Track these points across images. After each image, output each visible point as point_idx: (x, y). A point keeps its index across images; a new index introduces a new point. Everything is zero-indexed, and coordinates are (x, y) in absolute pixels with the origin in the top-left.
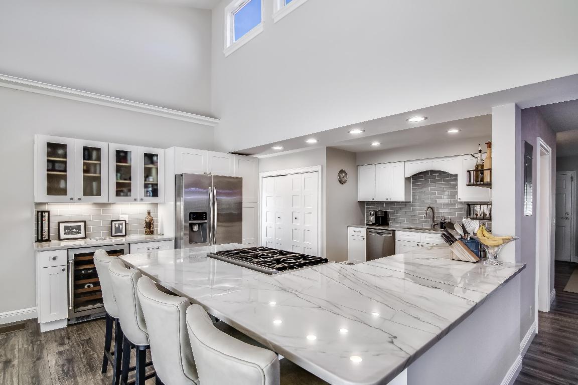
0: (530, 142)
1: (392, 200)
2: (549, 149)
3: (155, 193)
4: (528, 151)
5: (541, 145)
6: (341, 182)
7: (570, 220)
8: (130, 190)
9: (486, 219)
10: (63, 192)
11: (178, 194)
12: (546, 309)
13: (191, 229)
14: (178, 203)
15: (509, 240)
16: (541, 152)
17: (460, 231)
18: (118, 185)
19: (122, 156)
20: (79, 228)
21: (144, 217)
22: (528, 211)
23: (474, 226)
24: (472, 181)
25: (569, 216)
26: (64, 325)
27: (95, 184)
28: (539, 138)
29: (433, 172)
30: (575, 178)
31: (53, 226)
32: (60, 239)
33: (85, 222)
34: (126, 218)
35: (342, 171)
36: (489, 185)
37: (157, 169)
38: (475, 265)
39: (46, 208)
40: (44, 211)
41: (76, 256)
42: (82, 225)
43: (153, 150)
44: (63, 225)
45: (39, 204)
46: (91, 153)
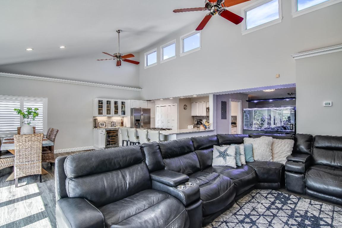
0: (225, 101)
3: (124, 114)
6: (185, 109)
8: (118, 113)
10: (102, 114)
11: (132, 114)
13: (136, 125)
14: (132, 117)
18: (115, 111)
19: (116, 103)
20: (104, 124)
21: (121, 121)
27: (109, 111)
31: (98, 123)
32: (99, 127)
34: (115, 121)
35: (185, 105)
37: (125, 106)
40: (96, 119)
41: (107, 131)
42: (104, 123)
43: (124, 101)
44: (100, 123)
45: (94, 117)
46: (108, 103)
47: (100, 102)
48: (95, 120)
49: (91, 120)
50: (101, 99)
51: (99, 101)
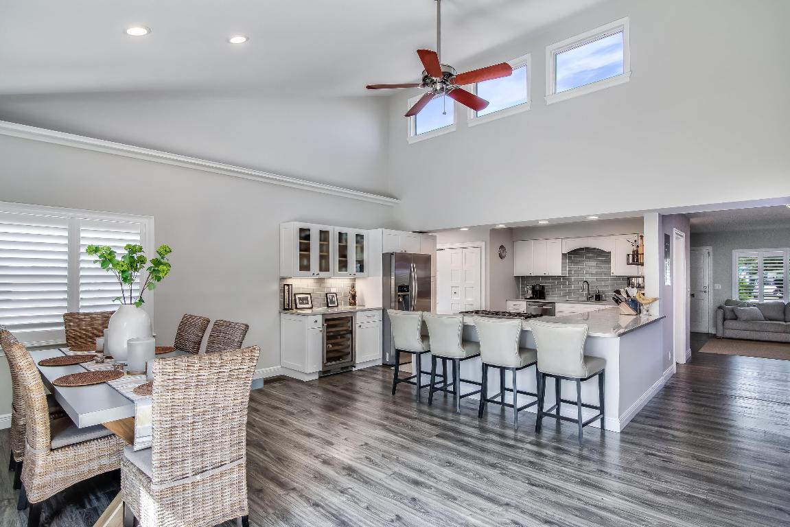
0: (667, 233)
1: (550, 275)
2: (683, 234)
3: (361, 269)
4: (667, 240)
5: (677, 233)
6: (501, 257)
7: (707, 294)
8: (346, 266)
9: (640, 287)
10: (307, 268)
11: (387, 272)
12: (683, 361)
13: (399, 301)
14: (387, 279)
15: (655, 300)
16: (676, 238)
17: (625, 296)
18: (340, 262)
19: (342, 237)
20: (307, 299)
21: (350, 291)
22: (668, 283)
23: (633, 292)
24: (631, 261)
25: (707, 290)
26: (316, 377)
27: (323, 261)
28: (675, 229)
29: (587, 249)
30: (711, 254)
31: (293, 295)
32: (296, 308)
33: (310, 294)
34: (336, 290)
35: (502, 247)
36: (642, 265)
37: (362, 248)
38: (635, 317)
39: (289, 282)
40: (288, 285)
41: (327, 320)
42: (309, 296)
43: (361, 232)
44: (297, 296)
45: (283, 279)
46: (324, 235)
47: (305, 235)
48: (285, 289)
49: (275, 287)
50: (305, 225)
51: (302, 230)
